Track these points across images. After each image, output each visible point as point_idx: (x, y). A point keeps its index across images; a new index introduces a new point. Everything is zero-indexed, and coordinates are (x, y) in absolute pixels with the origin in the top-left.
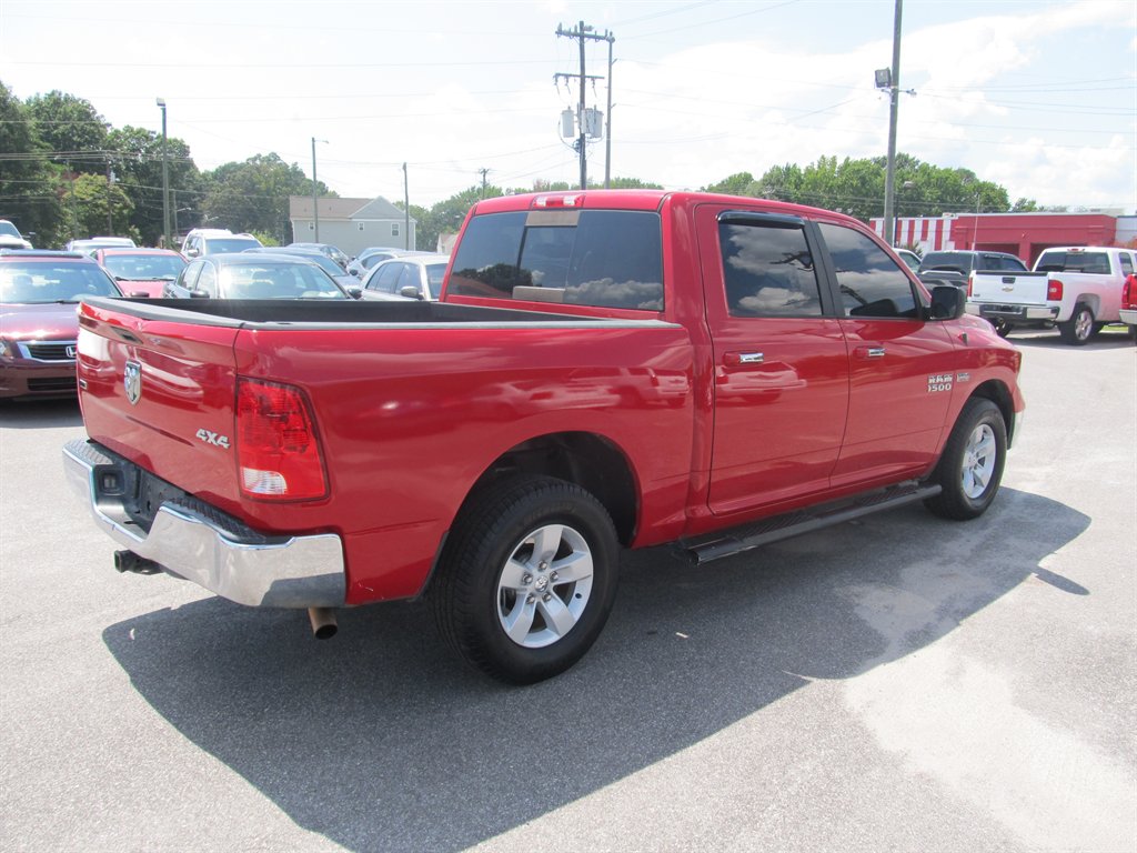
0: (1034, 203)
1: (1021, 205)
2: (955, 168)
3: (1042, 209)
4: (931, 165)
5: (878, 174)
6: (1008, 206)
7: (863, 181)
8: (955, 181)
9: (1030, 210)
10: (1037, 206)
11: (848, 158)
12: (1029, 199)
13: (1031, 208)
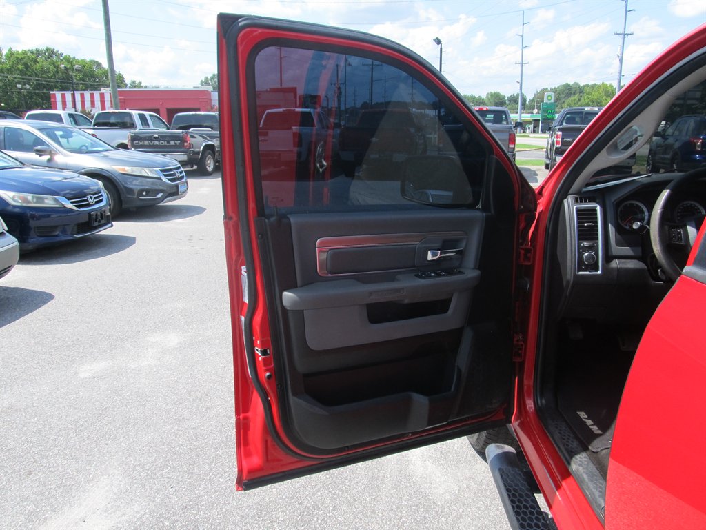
0: (140, 83)
1: (133, 84)
2: (88, 60)
3: (146, 87)
4: (72, 57)
5: (36, 62)
6: (126, 85)
7: (27, 66)
8: (90, 68)
9: (139, 87)
10: (142, 85)
11: (11, 48)
12: (137, 81)
13: (139, 85)
